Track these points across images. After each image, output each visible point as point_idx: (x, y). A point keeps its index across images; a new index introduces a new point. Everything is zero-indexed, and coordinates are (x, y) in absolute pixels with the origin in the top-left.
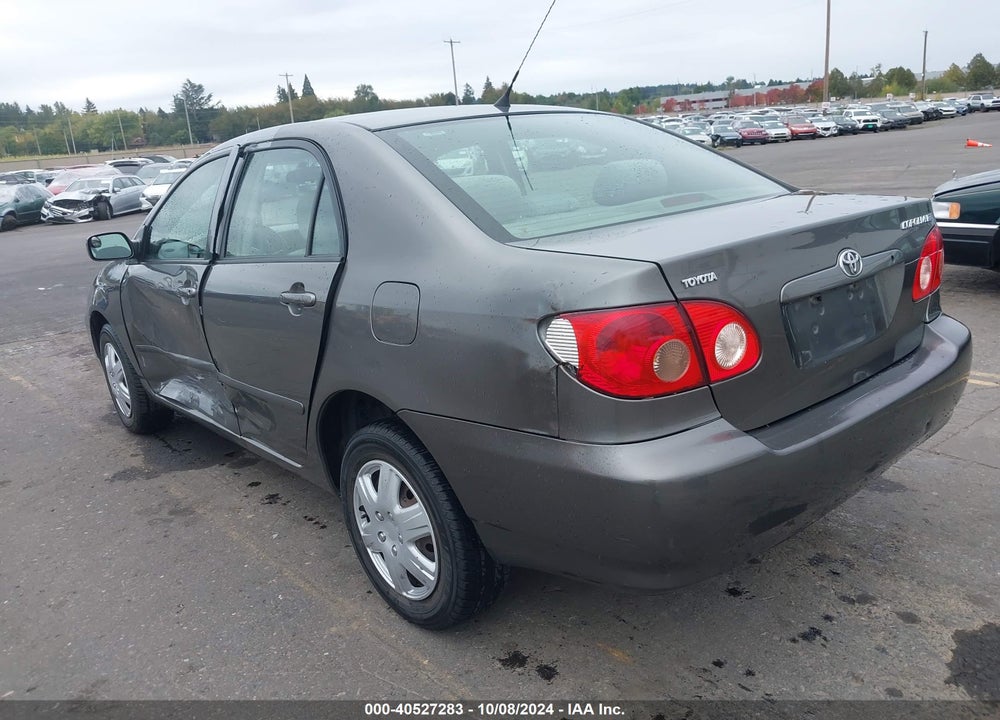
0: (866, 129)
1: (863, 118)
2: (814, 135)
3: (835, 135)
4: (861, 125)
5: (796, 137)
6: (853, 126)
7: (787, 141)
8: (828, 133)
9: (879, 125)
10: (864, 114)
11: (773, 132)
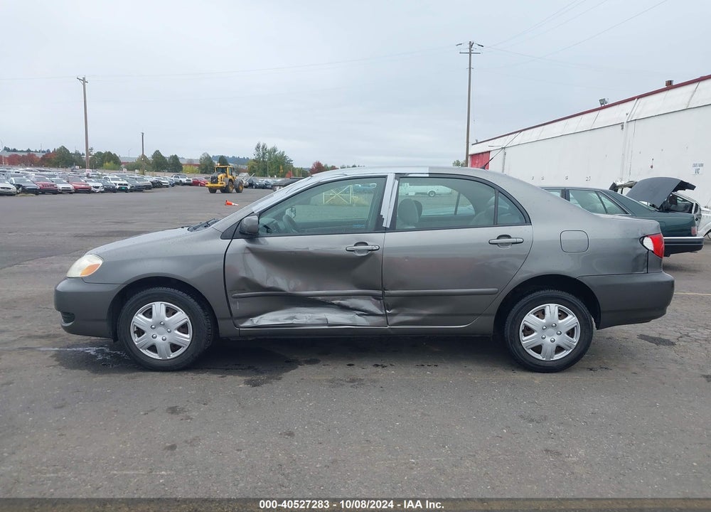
0: (120, 190)
1: (118, 182)
2: (88, 191)
3: (102, 192)
4: (118, 187)
5: (77, 191)
6: (114, 187)
7: (71, 193)
8: (98, 190)
9: (129, 188)
10: (117, 180)
11: (60, 186)
